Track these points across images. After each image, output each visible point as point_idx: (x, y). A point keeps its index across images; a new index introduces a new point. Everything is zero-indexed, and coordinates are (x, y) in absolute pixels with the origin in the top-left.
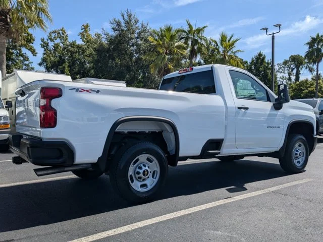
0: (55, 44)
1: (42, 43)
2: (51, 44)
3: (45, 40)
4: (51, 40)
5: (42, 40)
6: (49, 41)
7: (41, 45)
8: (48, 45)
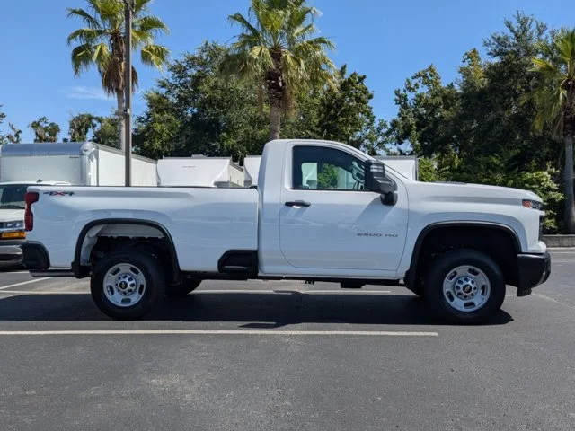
0: (418, 96)
1: (397, 98)
2: (411, 97)
3: (402, 92)
4: (410, 89)
5: (397, 93)
6: (407, 92)
7: (396, 100)
8: (406, 99)
